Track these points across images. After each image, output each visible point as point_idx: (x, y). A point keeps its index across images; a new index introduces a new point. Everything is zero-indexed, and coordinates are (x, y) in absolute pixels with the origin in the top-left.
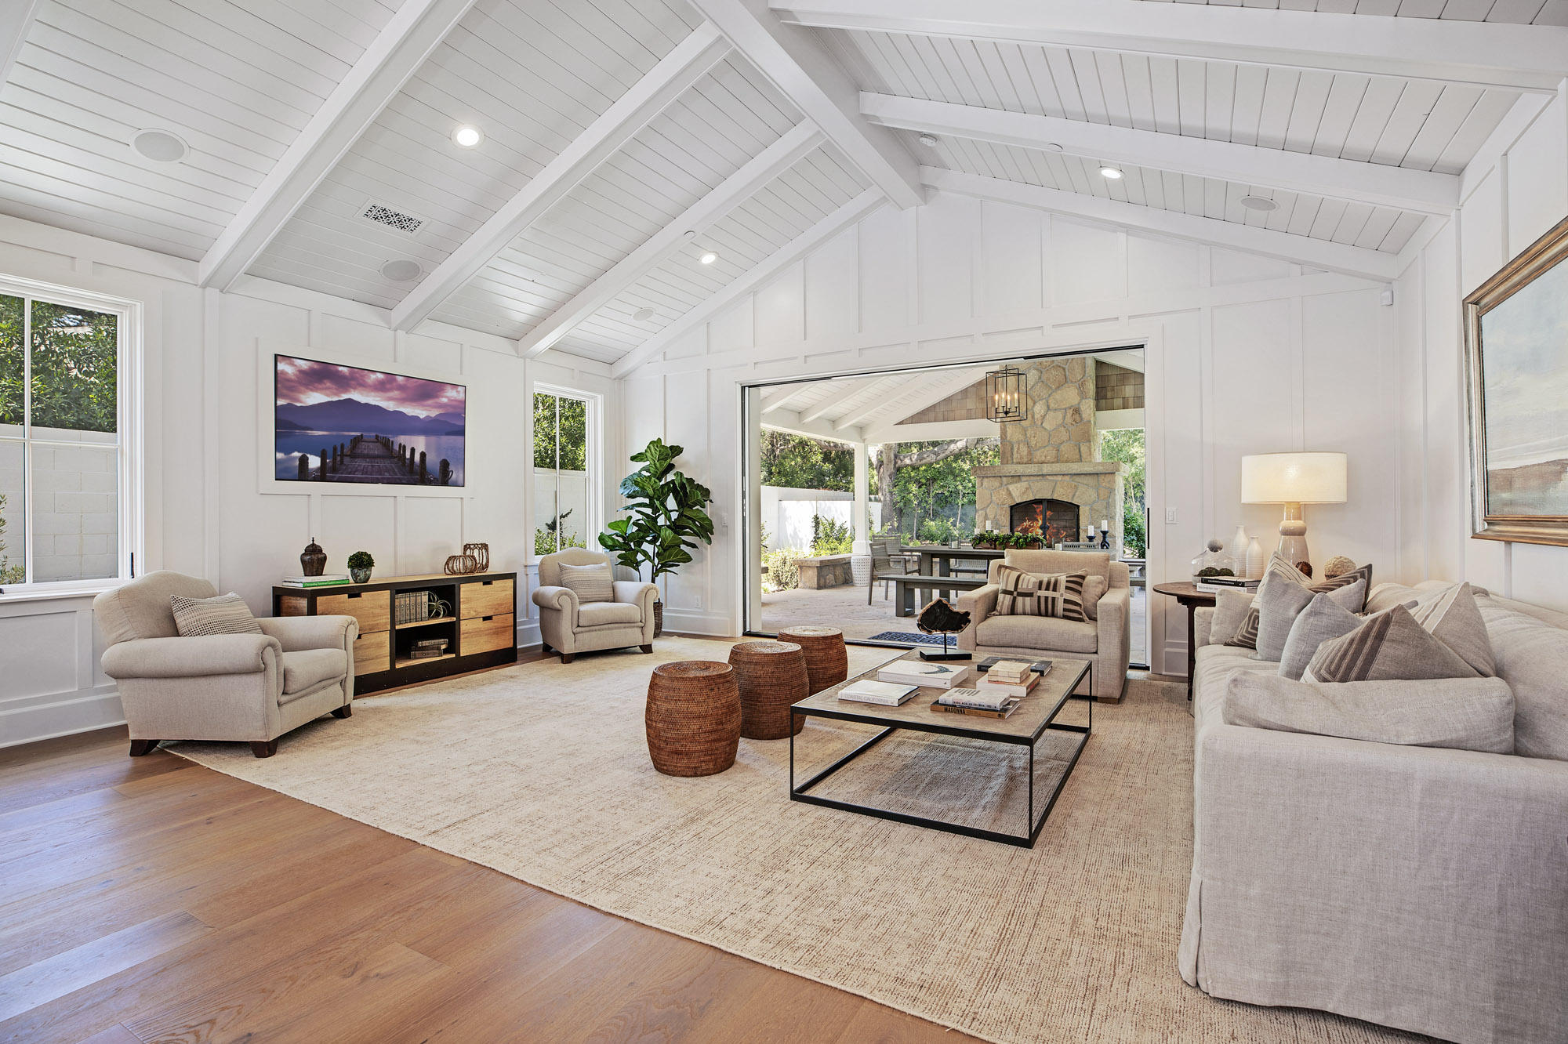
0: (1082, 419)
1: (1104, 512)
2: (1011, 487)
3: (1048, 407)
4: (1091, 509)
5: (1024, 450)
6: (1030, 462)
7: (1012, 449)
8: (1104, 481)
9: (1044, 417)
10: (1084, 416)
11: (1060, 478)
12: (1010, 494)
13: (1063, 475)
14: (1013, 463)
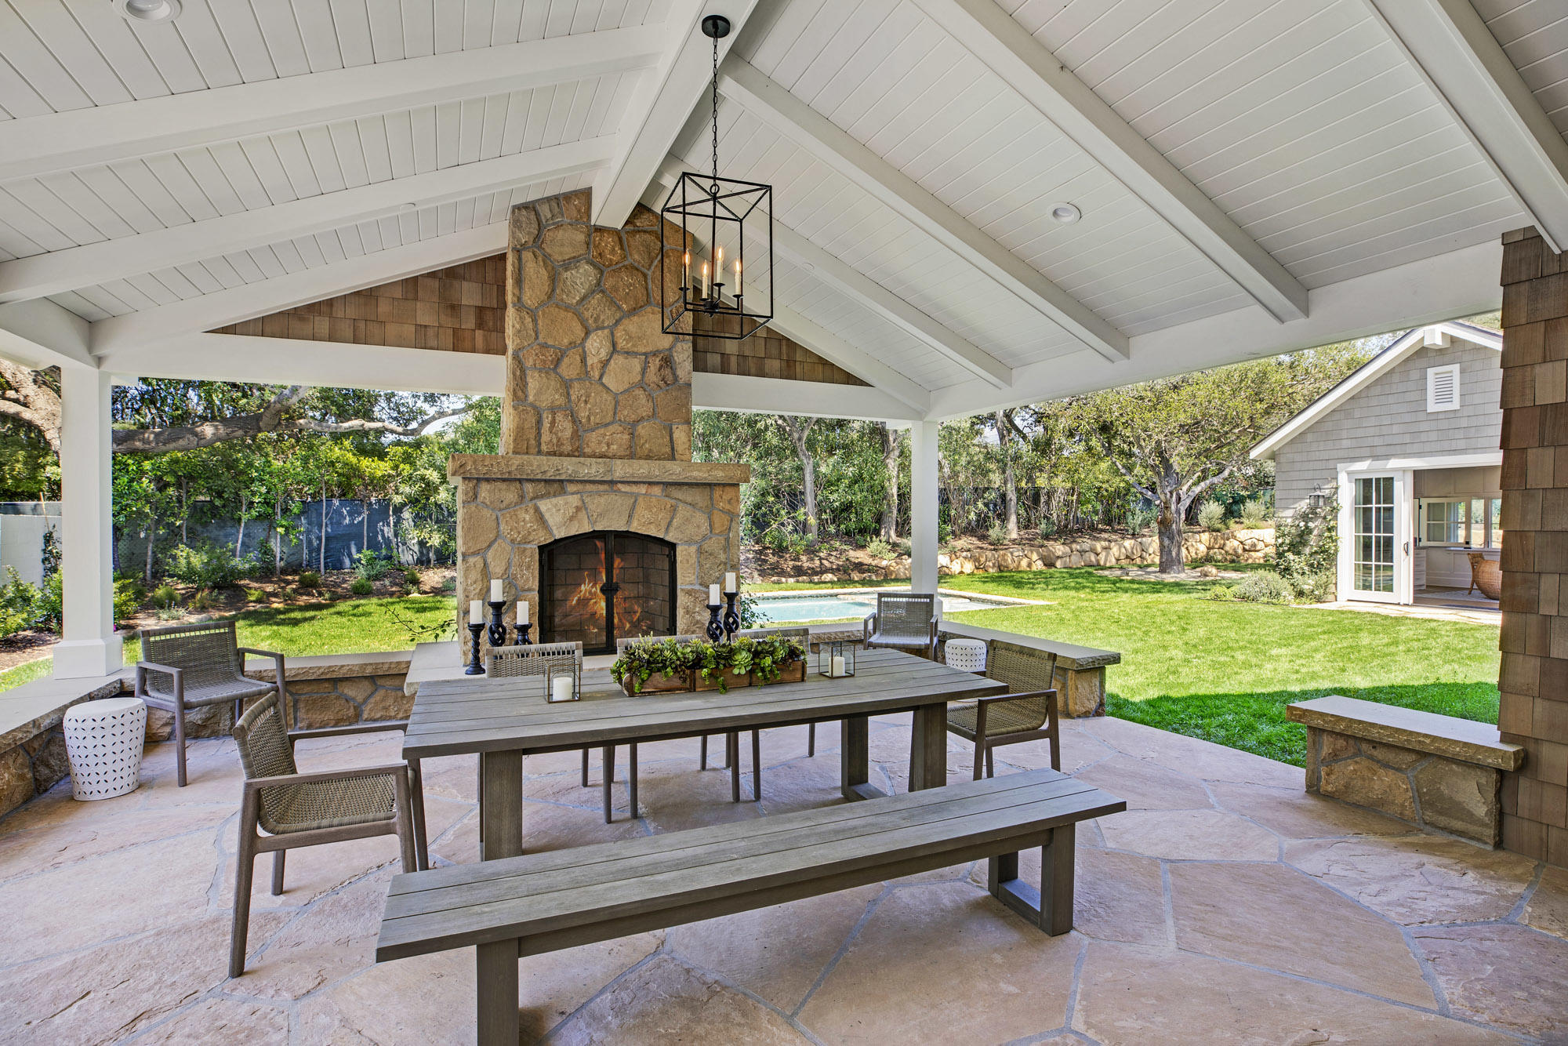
0: (676, 378)
1: (722, 557)
2: (544, 505)
3: (614, 345)
4: (700, 551)
5: (565, 428)
6: (578, 452)
7: (539, 422)
8: (721, 498)
9: (605, 364)
10: (679, 372)
11: (643, 489)
12: (540, 518)
13: (650, 483)
14: (539, 452)
